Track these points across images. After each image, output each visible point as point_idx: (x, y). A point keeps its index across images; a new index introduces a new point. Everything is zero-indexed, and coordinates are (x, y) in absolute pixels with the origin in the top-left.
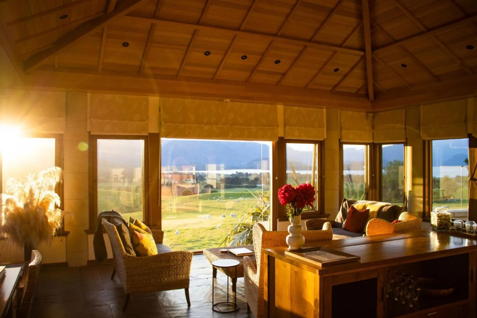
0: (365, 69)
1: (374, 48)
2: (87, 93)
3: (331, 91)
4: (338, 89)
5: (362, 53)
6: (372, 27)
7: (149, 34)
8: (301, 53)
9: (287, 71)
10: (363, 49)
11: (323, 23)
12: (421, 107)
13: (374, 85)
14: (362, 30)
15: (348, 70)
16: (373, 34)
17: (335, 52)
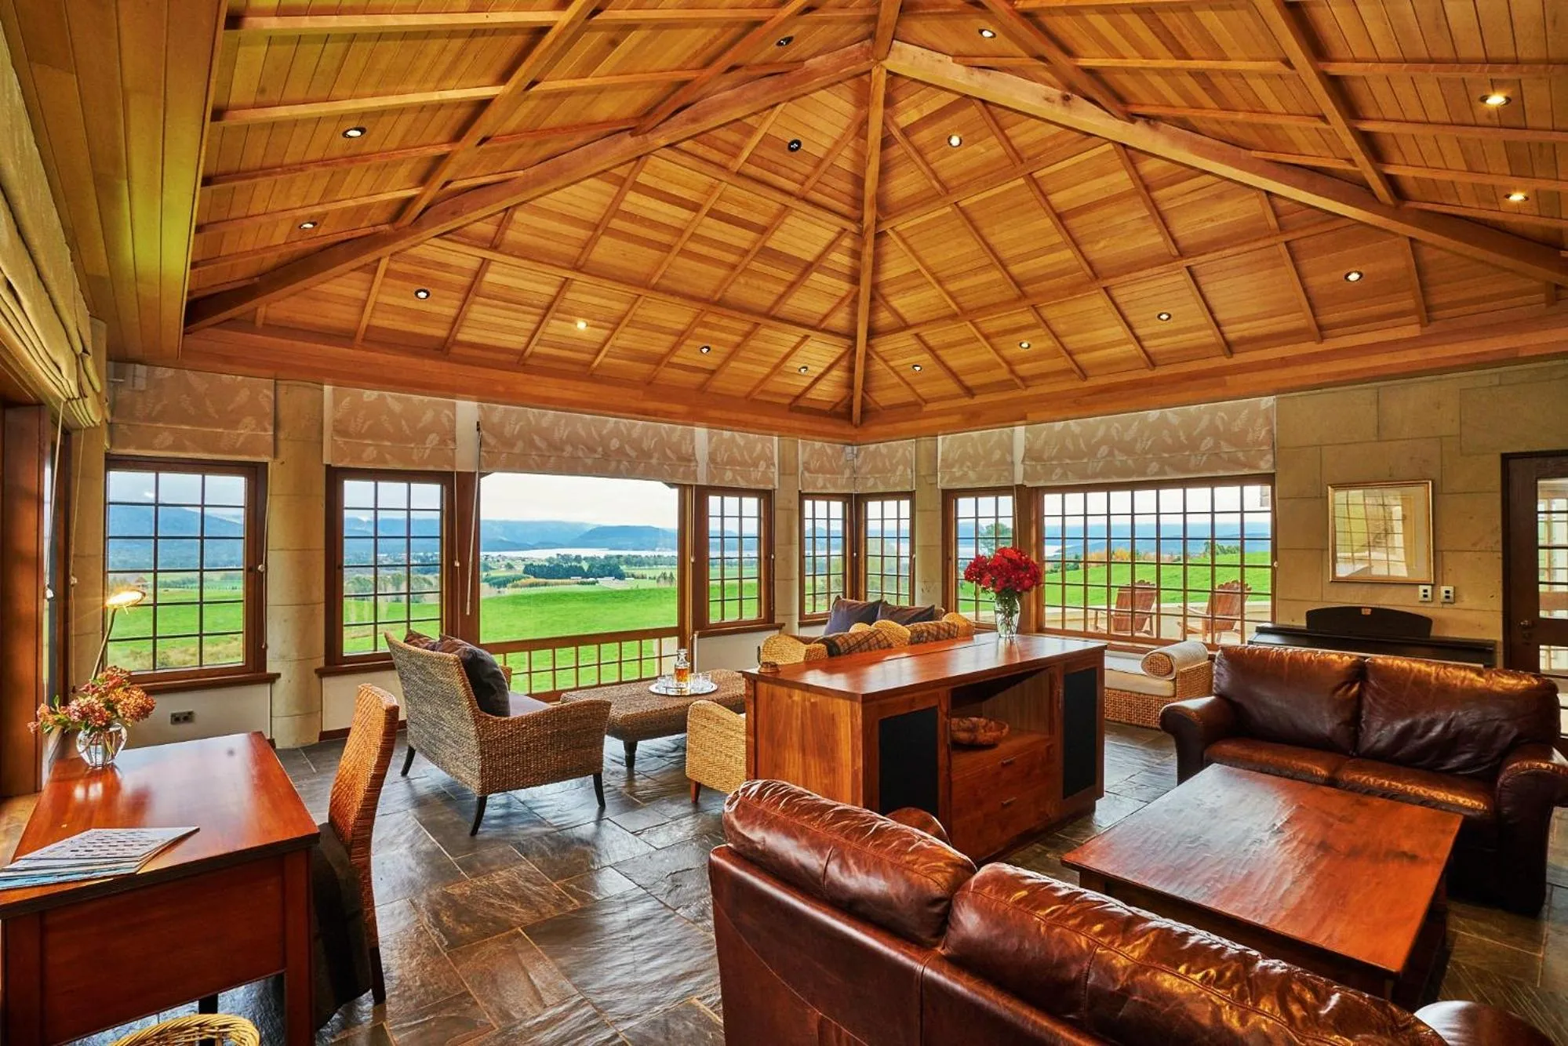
0: (851, 370)
1: (872, 333)
2: (322, 384)
3: (790, 404)
4: (802, 403)
5: (850, 342)
6: (873, 299)
7: (476, 277)
8: (747, 335)
9: (720, 366)
10: (852, 336)
11: (792, 286)
12: (940, 438)
13: (863, 397)
14: (855, 301)
15: (821, 370)
16: (873, 311)
17: (806, 337)
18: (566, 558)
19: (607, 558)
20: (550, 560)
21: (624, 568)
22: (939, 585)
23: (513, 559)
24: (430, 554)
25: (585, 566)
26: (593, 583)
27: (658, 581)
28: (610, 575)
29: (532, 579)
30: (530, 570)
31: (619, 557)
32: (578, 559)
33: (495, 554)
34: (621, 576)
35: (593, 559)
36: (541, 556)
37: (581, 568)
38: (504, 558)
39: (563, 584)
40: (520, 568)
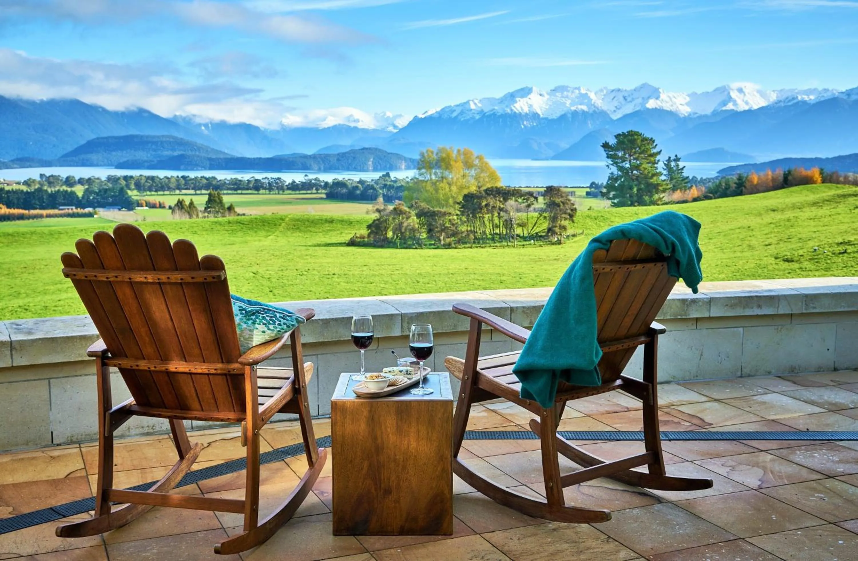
18: (51, 180)
19: (110, 179)
20: (29, 183)
21: (133, 194)
25: (79, 190)
26: (90, 215)
28: (113, 204)
31: (126, 178)
32: (69, 182)
34: (129, 206)
35: (89, 181)
37: (73, 193)
39: (49, 216)
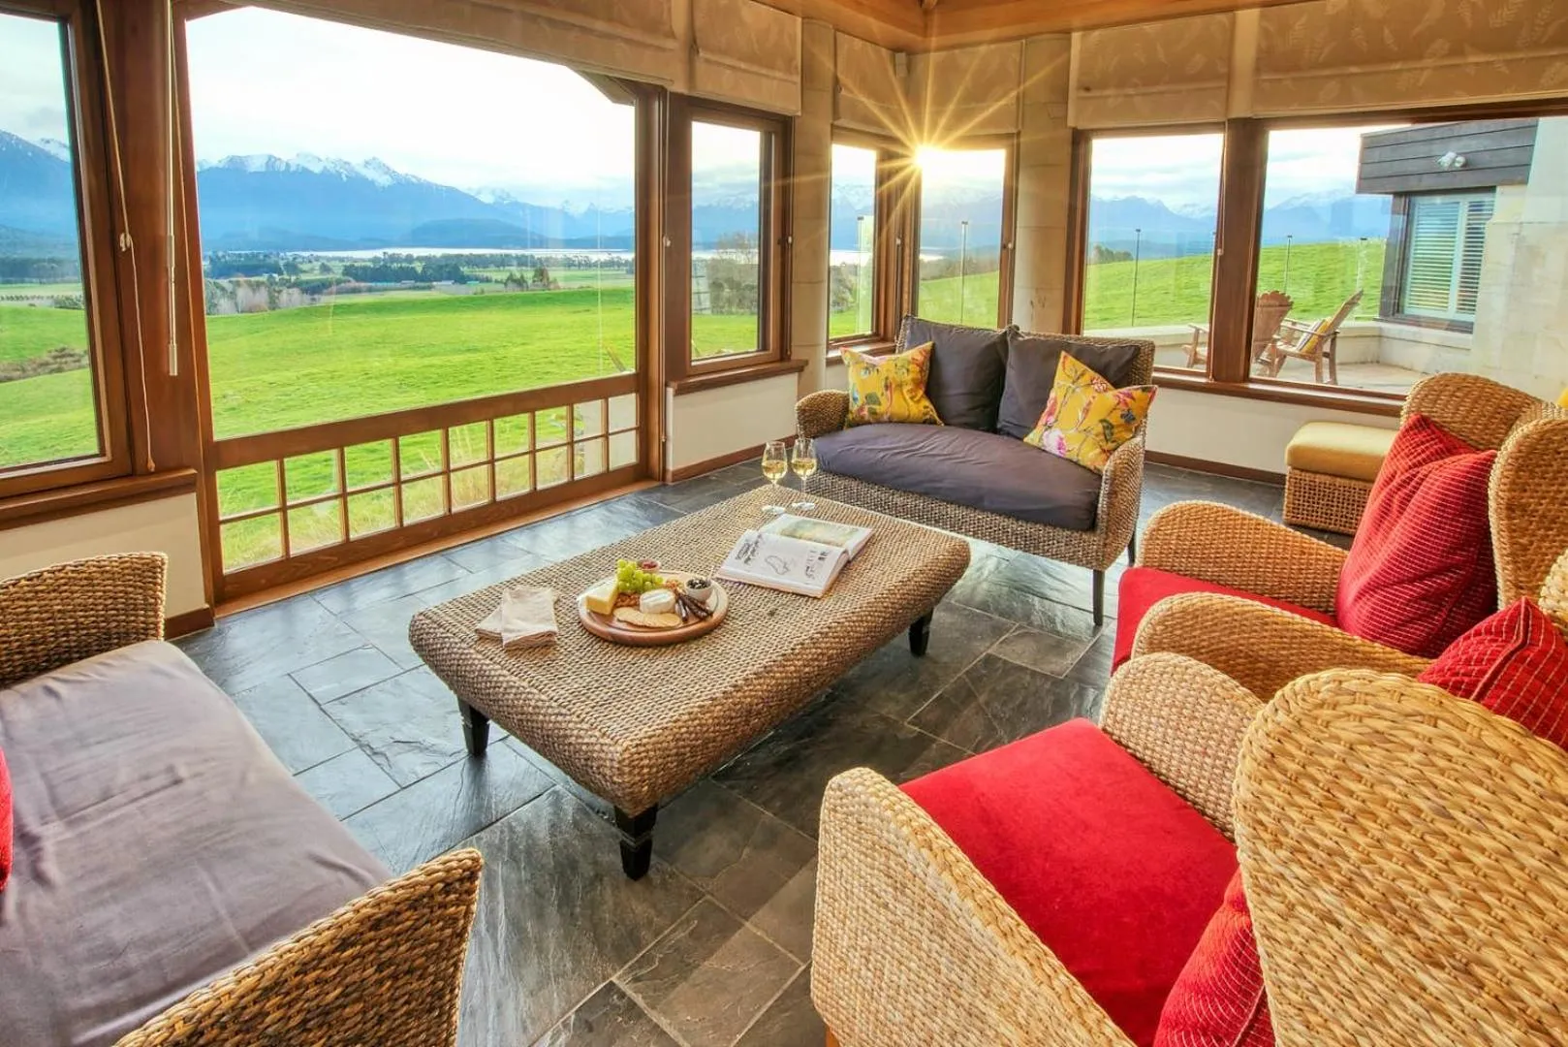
18: (393, 258)
20: (375, 260)
21: (465, 270)
22: (1058, 295)
23: (329, 259)
24: (220, 254)
25: (419, 267)
26: (427, 289)
27: (506, 284)
28: (449, 279)
29: (354, 284)
30: (352, 271)
31: (459, 257)
32: (410, 259)
33: (306, 254)
34: (462, 280)
35: (427, 259)
36: (364, 256)
37: (413, 271)
38: (317, 259)
39: (392, 290)
40: (337, 273)
